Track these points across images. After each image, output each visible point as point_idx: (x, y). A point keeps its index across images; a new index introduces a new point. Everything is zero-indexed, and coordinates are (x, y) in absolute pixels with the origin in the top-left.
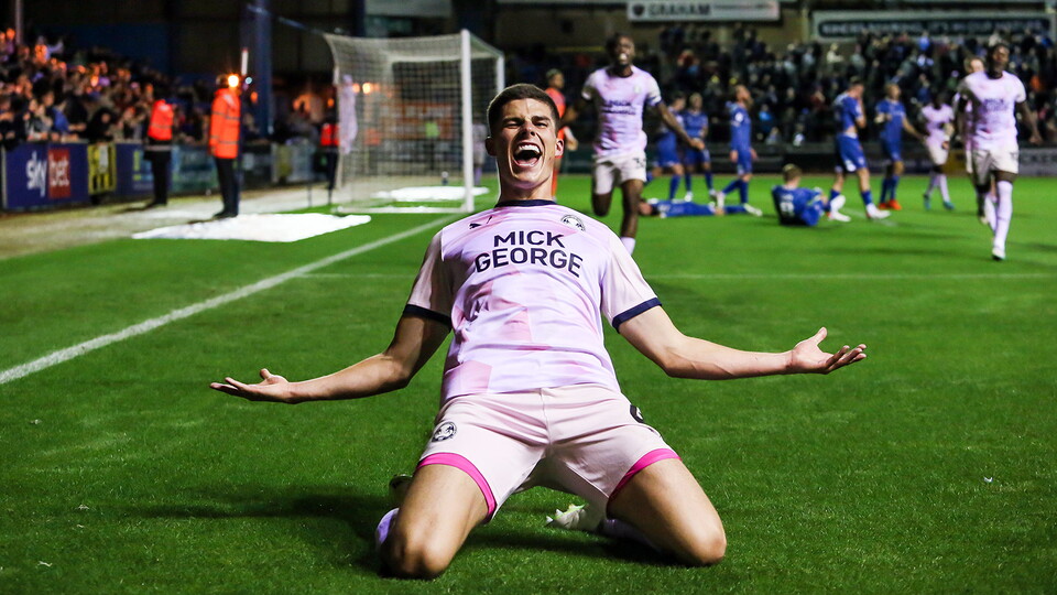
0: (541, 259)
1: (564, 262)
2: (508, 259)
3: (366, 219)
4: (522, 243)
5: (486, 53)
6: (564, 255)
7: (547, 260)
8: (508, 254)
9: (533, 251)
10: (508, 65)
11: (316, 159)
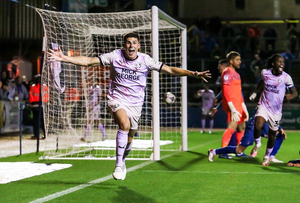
0: (131, 78)
1: (136, 78)
2: (124, 77)
3: (68, 166)
4: (127, 73)
5: (171, 25)
6: (136, 77)
7: (132, 78)
8: (124, 75)
9: (130, 75)
10: (189, 35)
11: (25, 113)
